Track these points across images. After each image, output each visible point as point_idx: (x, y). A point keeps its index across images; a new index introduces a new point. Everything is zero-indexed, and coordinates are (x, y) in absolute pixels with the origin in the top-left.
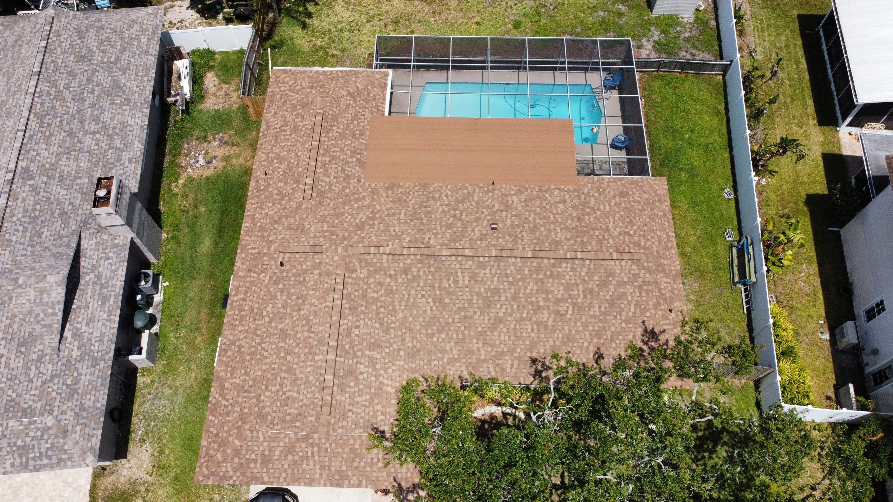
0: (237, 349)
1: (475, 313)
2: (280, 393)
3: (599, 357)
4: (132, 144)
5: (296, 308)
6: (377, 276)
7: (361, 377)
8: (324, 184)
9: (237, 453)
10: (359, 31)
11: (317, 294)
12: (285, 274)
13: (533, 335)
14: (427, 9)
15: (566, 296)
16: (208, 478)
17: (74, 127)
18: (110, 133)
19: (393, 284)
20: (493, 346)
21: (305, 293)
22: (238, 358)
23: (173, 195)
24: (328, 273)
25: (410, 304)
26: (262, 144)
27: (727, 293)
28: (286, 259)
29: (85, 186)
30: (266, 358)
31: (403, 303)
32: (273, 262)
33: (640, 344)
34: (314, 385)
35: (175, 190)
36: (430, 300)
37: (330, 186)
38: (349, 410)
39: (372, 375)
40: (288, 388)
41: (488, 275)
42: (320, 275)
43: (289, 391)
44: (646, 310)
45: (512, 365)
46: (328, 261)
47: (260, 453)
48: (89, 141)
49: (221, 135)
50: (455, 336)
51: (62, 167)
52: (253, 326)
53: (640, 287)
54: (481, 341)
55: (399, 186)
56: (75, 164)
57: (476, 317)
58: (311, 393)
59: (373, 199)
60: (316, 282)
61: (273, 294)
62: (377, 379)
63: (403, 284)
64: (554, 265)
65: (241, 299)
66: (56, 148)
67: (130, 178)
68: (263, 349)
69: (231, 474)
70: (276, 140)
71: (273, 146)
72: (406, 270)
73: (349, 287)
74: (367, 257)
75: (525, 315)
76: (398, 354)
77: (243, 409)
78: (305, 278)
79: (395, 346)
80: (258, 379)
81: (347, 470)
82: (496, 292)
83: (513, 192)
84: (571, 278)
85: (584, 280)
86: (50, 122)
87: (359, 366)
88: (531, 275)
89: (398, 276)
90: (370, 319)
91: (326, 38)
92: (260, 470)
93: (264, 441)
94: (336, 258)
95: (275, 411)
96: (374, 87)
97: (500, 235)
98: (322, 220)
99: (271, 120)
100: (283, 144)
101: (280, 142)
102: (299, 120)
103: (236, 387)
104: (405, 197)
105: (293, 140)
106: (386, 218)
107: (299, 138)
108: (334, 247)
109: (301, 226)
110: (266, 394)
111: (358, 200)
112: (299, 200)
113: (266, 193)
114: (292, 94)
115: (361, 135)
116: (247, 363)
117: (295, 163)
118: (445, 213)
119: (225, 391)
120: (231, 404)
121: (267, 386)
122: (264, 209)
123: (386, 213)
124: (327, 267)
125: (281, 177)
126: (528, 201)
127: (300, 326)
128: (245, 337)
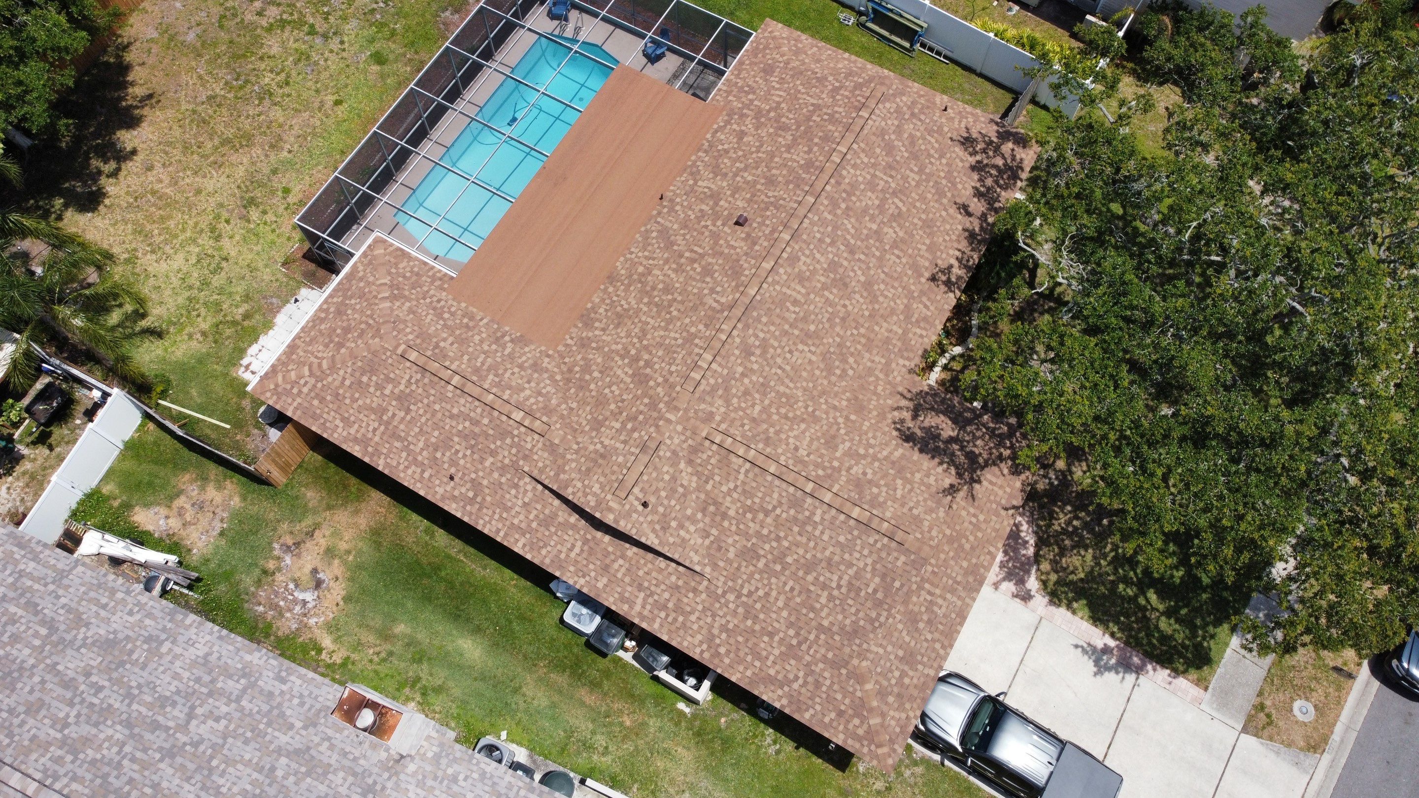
0: (724, 636)
1: (845, 306)
2: (836, 593)
3: (965, 209)
4: (247, 665)
5: (718, 518)
6: (734, 391)
7: (869, 476)
8: (532, 400)
9: (882, 694)
10: (226, 259)
11: (717, 478)
12: (661, 509)
13: (904, 260)
14: (257, 151)
15: (881, 196)
16: (894, 751)
17: (159, 743)
18: (204, 690)
19: (754, 378)
20: (893, 312)
21: (703, 496)
22: (740, 639)
23: (344, 665)
24: (695, 450)
25: (792, 374)
26: (387, 465)
27: (913, 64)
28: (641, 496)
29: (294, 765)
30: (767, 594)
31: (787, 381)
32: (635, 516)
33: (972, 160)
34: (855, 538)
35: (338, 658)
36: (800, 347)
37: (539, 393)
38: (911, 509)
39: (871, 463)
40: (835, 578)
41: (808, 261)
42: (690, 462)
43: (840, 578)
44: (940, 128)
45: (926, 306)
46: (676, 441)
47: (896, 662)
48: (201, 729)
49: (276, 546)
50: (859, 347)
51: (235, 789)
52: (704, 596)
53: (913, 115)
54: (881, 321)
55: (594, 309)
56: (240, 766)
57: (850, 308)
58: (863, 548)
59: (597, 349)
60: (697, 474)
61: (678, 541)
62: (878, 460)
63: (762, 366)
64: (838, 183)
65: (645, 600)
66: (187, 787)
67: (316, 692)
68: (750, 594)
69: (904, 716)
70: (399, 438)
71: (406, 448)
72: (747, 352)
73: (732, 431)
74: (701, 388)
75: (878, 254)
76: (853, 422)
77: (825, 660)
78: (682, 485)
79: (841, 420)
80: (793, 619)
81: (969, 561)
82: (833, 266)
83: (691, 182)
84: (862, 176)
85: (874, 165)
86: (125, 779)
87: (853, 472)
88: (835, 215)
89: (749, 365)
90: (791, 429)
91: (203, 311)
92: (918, 674)
93: (885, 648)
94: (679, 428)
95: (858, 611)
96: (396, 264)
97: (759, 220)
98: (597, 425)
99: (353, 431)
100: (417, 430)
101: (408, 434)
102: (390, 387)
103: (784, 657)
104: (619, 309)
105: (421, 412)
106: (645, 342)
107: (426, 401)
108: (661, 423)
109: (593, 455)
110: (823, 614)
111: (586, 369)
112: (540, 445)
113: (487, 491)
114: (330, 379)
115: (472, 318)
116: (757, 627)
117: (467, 424)
118: (679, 270)
119: (780, 677)
120: (806, 675)
121: (812, 609)
122: (515, 505)
123: (635, 340)
124: (685, 446)
125: (476, 456)
126: (716, 171)
127: (751, 524)
128: (714, 616)
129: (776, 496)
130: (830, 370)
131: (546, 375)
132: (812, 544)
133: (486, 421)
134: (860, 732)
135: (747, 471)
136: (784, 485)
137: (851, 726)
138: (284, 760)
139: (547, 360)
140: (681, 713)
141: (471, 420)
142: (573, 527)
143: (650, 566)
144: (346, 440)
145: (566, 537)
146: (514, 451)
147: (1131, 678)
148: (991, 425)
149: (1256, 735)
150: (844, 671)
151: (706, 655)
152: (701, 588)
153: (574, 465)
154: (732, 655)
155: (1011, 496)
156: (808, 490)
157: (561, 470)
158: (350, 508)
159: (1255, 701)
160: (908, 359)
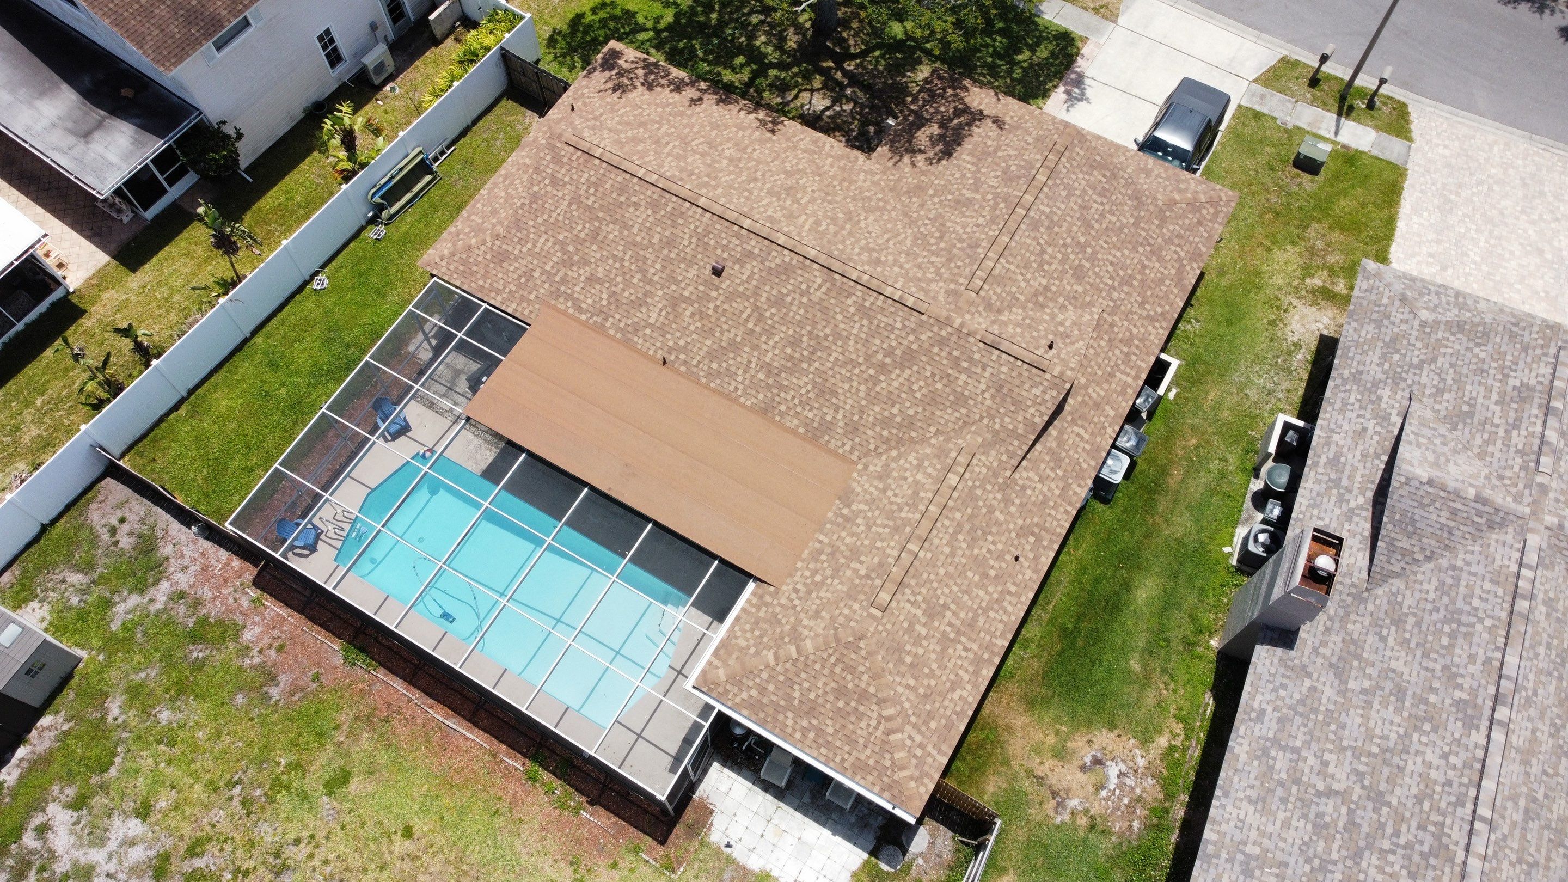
0: (1147, 307)
1: (813, 191)
2: (1107, 207)
3: (696, 101)
4: (1252, 755)
5: (1049, 294)
6: (919, 275)
9: (1180, 191)
11: (1014, 289)
12: (1050, 336)
13: (757, 147)
15: (690, 153)
18: (1294, 789)
19: (903, 260)
20: (812, 161)
21: (1030, 305)
22: (1149, 293)
23: (1183, 720)
24: (989, 306)
25: (891, 234)
28: (1042, 350)
30: (1112, 263)
32: (1063, 356)
33: (641, 88)
35: (1179, 728)
36: (862, 225)
38: (1029, 144)
39: (983, 174)
40: (1095, 205)
42: (999, 311)
43: (1095, 201)
45: (801, 140)
46: (981, 320)
49: (1058, 820)
50: (853, 187)
52: (1116, 318)
54: (822, 170)
55: (808, 424)
57: (814, 188)
58: (1070, 178)
59: (862, 413)
60: (1010, 307)
61: (1076, 328)
62: (978, 169)
63: (889, 253)
65: (1122, 373)
68: (1111, 278)
73: (967, 273)
74: (921, 297)
75: (753, 163)
76: (936, 191)
77: (1160, 227)
78: (1023, 320)
80: (1130, 247)
82: (772, 194)
84: (670, 162)
87: (996, 185)
88: (717, 185)
89: (890, 263)
90: (955, 232)
94: (968, 317)
95: (1120, 193)
96: (742, 650)
97: (719, 252)
98: (961, 400)
99: (966, 677)
100: (966, 597)
101: (971, 608)
102: (918, 627)
103: (1161, 259)
104: (811, 395)
105: (947, 591)
106: (861, 360)
107: (935, 585)
108: (965, 331)
109: (998, 400)
110: (1125, 221)
111: (886, 422)
112: (983, 458)
113: (1028, 521)
114: (907, 705)
115: (821, 552)
116: (1139, 277)
117: (960, 537)
118: (770, 333)
119: (1177, 265)
120: (1173, 244)
121: (1121, 229)
122: (1041, 492)
123: (857, 371)
124: (984, 314)
125: (994, 530)
126: (640, 303)
127: (1053, 267)
128: (1131, 312)
129: (1028, 241)
130: (882, 210)
131: (893, 465)
132: (1068, 219)
133: (958, 516)
134: (1212, 210)
135: (1008, 262)
136: (1019, 232)
137: (1209, 217)
138: (1352, 684)
139: (871, 468)
140: (1177, 396)
141: (956, 533)
142: (1061, 432)
143: (1093, 363)
144: (975, 686)
145: (1070, 442)
146: (989, 487)
147: (1087, 81)
148: (921, 103)
149: (1117, 16)
150: (1168, 214)
151: (1165, 324)
152: (1109, 319)
153: (1007, 420)
154: (1163, 302)
155: (988, 95)
156: (1024, 213)
157: (1013, 433)
158: (1006, 736)
159: (1091, 13)
160: (857, 158)
